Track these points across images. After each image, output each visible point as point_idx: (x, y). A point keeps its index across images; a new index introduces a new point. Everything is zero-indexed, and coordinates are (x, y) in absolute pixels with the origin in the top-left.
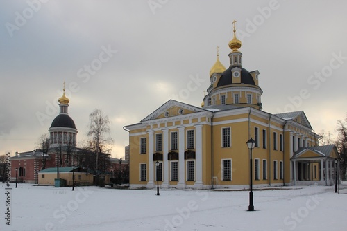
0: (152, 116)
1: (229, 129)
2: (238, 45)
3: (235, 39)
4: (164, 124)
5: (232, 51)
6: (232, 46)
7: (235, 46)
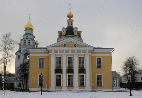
0: (55, 45)
1: (101, 59)
2: (72, 16)
3: (70, 13)
4: (63, 51)
5: (68, 19)
6: (68, 16)
7: (70, 16)
